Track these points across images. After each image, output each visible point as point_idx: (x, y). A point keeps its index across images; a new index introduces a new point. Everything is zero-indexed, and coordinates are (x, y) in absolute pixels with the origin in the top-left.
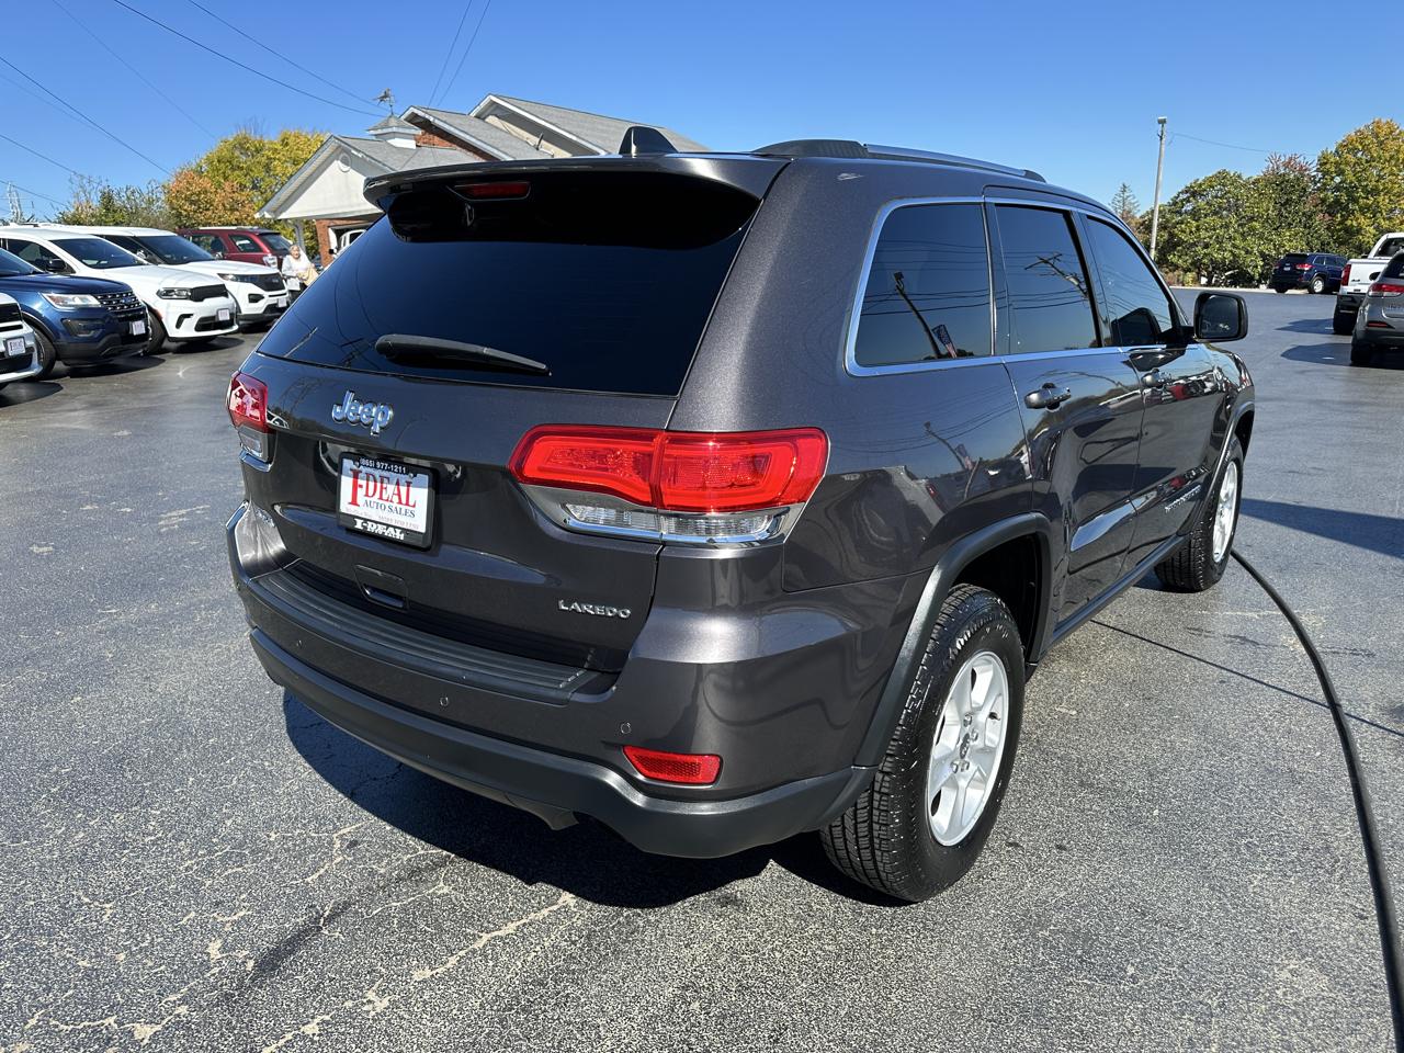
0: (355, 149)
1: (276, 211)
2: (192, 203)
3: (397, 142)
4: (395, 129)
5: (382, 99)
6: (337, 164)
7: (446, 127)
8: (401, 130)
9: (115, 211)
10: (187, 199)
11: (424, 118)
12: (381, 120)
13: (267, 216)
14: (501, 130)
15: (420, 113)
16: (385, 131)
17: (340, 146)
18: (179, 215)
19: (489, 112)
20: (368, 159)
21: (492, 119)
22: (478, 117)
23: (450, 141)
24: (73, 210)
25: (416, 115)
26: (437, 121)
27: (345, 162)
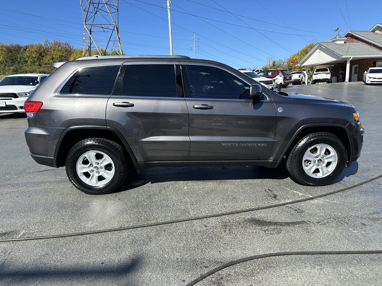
0: (323, 46)
1: (301, 64)
2: (293, 63)
3: (338, 42)
4: (337, 39)
5: (336, 30)
6: (318, 50)
7: (358, 36)
8: (340, 39)
9: (275, 66)
10: (292, 62)
11: (351, 34)
12: (334, 37)
13: (299, 65)
14: (379, 34)
15: (350, 33)
16: (335, 39)
17: (319, 46)
18: (289, 66)
19: (376, 29)
20: (326, 48)
21: (377, 32)
22: (372, 31)
23: (358, 40)
24: (266, 66)
25: (350, 34)
26: (355, 35)
27: (320, 50)
